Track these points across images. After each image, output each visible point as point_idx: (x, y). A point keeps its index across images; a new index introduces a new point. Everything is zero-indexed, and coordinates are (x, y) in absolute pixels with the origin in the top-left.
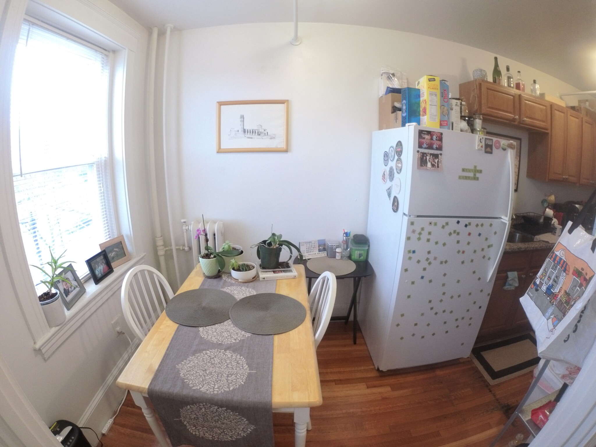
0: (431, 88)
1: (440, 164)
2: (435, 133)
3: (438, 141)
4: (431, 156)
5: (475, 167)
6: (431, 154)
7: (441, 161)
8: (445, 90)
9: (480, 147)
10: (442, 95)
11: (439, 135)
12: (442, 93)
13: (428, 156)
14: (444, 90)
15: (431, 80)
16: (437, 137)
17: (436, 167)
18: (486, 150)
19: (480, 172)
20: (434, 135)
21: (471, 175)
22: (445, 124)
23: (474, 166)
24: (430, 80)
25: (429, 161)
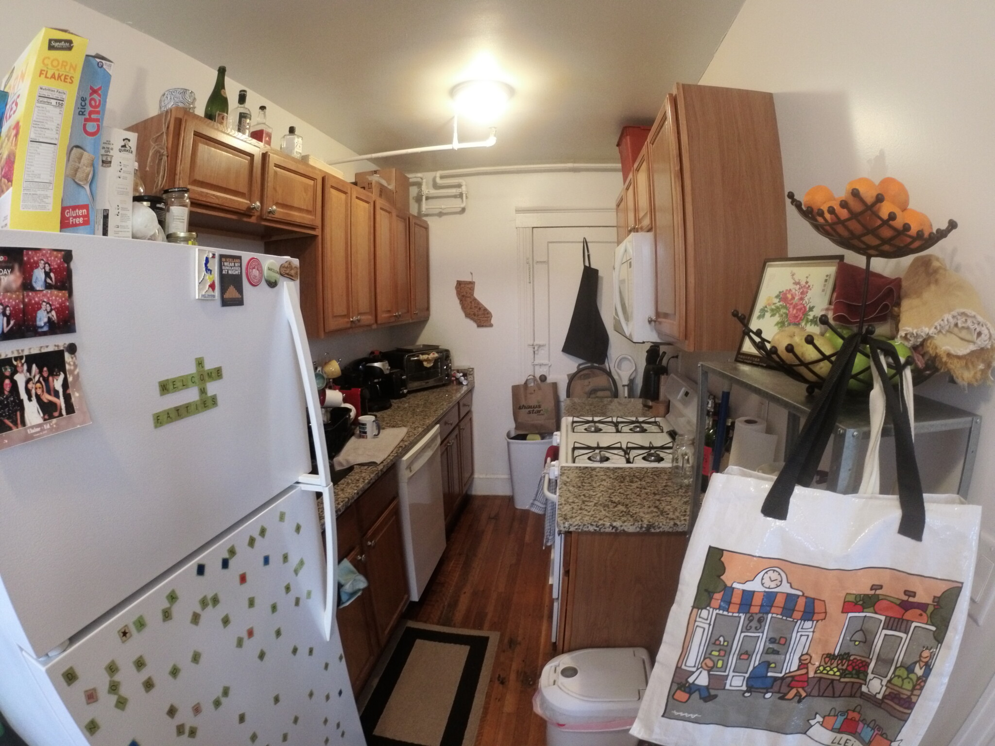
0: (49, 75)
1: (77, 394)
2: (39, 254)
3: (55, 292)
4: (34, 367)
5: (200, 363)
6: (31, 359)
7: (77, 378)
8: (94, 91)
9: (207, 287)
10: (83, 107)
11: (56, 261)
12: (83, 99)
13: (19, 369)
14: (91, 88)
15: (57, 45)
16: (51, 270)
17: (64, 412)
18: (226, 296)
19: (217, 374)
20: (36, 265)
21: (191, 395)
22: (81, 220)
23: (196, 359)
24: (53, 43)
25: (28, 392)
